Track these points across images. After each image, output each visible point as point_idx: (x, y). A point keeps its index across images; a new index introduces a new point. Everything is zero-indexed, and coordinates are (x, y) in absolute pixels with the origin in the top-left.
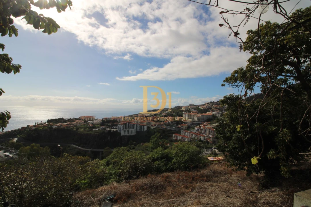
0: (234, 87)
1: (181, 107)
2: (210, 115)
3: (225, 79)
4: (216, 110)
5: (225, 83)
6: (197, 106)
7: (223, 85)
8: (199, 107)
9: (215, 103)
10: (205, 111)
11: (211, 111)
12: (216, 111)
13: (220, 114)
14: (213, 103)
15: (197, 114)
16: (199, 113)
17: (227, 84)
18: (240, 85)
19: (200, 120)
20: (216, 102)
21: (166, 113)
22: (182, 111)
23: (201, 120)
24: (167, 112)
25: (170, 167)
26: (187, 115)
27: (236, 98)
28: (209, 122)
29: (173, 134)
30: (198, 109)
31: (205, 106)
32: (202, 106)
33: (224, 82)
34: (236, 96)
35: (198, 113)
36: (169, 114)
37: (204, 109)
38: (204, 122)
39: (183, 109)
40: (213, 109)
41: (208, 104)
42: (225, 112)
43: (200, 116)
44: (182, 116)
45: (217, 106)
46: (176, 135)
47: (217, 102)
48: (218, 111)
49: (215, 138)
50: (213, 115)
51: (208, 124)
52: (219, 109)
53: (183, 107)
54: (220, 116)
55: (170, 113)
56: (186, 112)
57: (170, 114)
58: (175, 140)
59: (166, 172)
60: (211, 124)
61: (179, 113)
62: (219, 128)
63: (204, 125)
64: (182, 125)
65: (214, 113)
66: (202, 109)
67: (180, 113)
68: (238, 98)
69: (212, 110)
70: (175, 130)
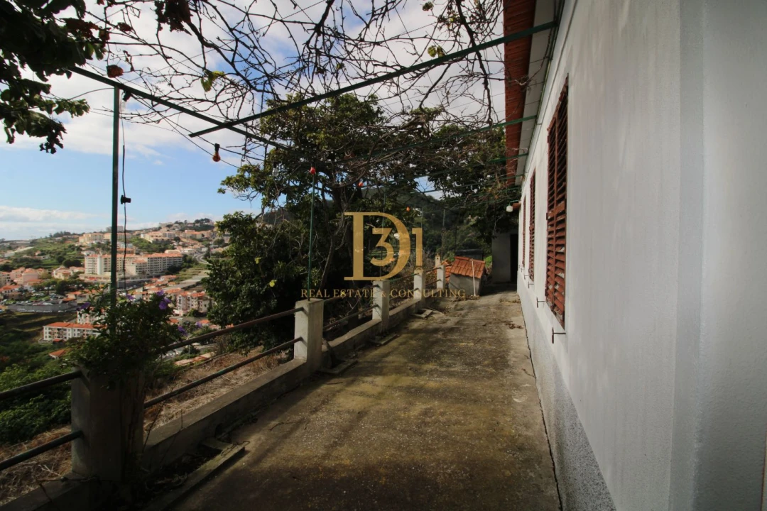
0: (244, 198)
1: (75, 237)
2: (176, 256)
3: (224, 179)
4: (193, 242)
5: (225, 187)
6: (134, 231)
7: (222, 191)
8: (142, 236)
9: (189, 225)
10: (161, 246)
11: (179, 245)
12: (192, 245)
13: (202, 253)
14: (183, 227)
15: (134, 255)
16: (141, 253)
17: (229, 189)
18: (254, 197)
19: (144, 273)
20: (193, 221)
21: (9, 258)
22: (79, 249)
23: (148, 272)
24: (10, 253)
25: (59, 412)
26: (98, 260)
27: (246, 220)
28: (174, 276)
29: (44, 327)
30: (136, 242)
31: (161, 234)
32: (153, 233)
33: (222, 184)
34: (247, 216)
35: (137, 254)
36: (23, 260)
37: (156, 242)
38: (158, 277)
39: (83, 241)
40: (185, 240)
41: (169, 226)
42: (215, 248)
43: (146, 260)
44: (78, 263)
45: (197, 233)
46: (55, 326)
47: (194, 224)
48: (198, 245)
49: (190, 315)
50: (185, 256)
51: (171, 281)
52: (200, 241)
53: (81, 235)
54: (203, 258)
55: (25, 256)
56: (93, 253)
57: (26, 259)
58: (54, 342)
59: (49, 429)
60: (178, 280)
61: (65, 254)
62: (215, 279)
63: (158, 286)
64: (79, 293)
65: (186, 251)
66: (151, 240)
67: (71, 255)
68: (249, 220)
69: (181, 243)
70: (54, 313)
